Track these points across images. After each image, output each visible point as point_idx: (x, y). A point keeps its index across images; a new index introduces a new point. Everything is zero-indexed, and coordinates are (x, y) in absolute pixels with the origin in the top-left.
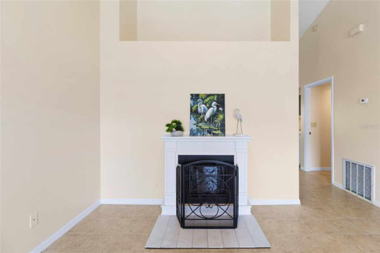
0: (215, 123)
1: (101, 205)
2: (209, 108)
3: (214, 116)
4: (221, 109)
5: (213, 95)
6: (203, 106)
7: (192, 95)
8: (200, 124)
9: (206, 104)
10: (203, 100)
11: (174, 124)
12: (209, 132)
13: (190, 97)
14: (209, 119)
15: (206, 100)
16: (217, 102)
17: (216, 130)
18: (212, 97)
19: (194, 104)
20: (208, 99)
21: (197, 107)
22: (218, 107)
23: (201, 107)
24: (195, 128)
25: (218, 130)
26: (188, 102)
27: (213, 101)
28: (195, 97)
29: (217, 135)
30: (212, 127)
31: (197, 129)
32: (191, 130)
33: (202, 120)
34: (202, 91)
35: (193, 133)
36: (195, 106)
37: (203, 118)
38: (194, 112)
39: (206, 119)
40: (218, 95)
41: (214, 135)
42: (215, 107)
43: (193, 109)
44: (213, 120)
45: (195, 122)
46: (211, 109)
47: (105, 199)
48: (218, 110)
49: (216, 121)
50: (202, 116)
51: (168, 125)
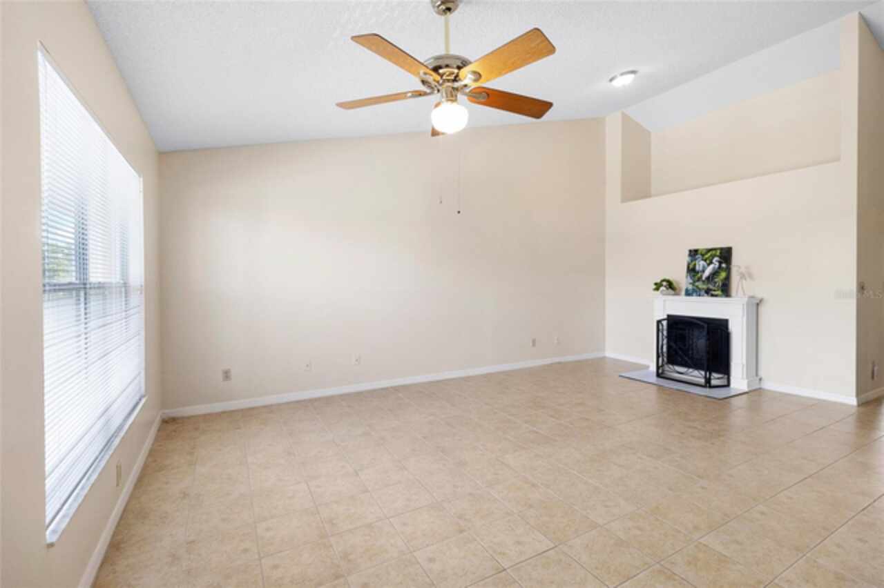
0: (716, 283)
1: (604, 358)
2: (709, 265)
3: (715, 274)
4: (724, 265)
5: (715, 249)
6: (702, 263)
7: (690, 251)
8: (697, 284)
9: (705, 260)
10: (703, 255)
11: (664, 283)
12: (708, 292)
13: (687, 253)
14: (708, 278)
15: (707, 256)
16: (720, 257)
17: (715, 290)
18: (714, 252)
19: (692, 261)
20: (709, 254)
21: (695, 265)
22: (720, 263)
23: (700, 264)
24: (690, 287)
25: (718, 290)
26: (686, 259)
27: (713, 256)
28: (694, 253)
29: (716, 296)
30: (711, 287)
31: (693, 289)
32: (687, 291)
33: (699, 279)
34: (702, 246)
35: (688, 293)
36: (693, 263)
37: (701, 276)
38: (692, 271)
39: (704, 278)
40: (721, 249)
41: (712, 295)
42: (717, 264)
43: (691, 266)
44: (713, 279)
45: (691, 281)
46: (712, 266)
47: (610, 353)
48: (720, 267)
49: (716, 280)
50: (699, 275)
51: (656, 284)
